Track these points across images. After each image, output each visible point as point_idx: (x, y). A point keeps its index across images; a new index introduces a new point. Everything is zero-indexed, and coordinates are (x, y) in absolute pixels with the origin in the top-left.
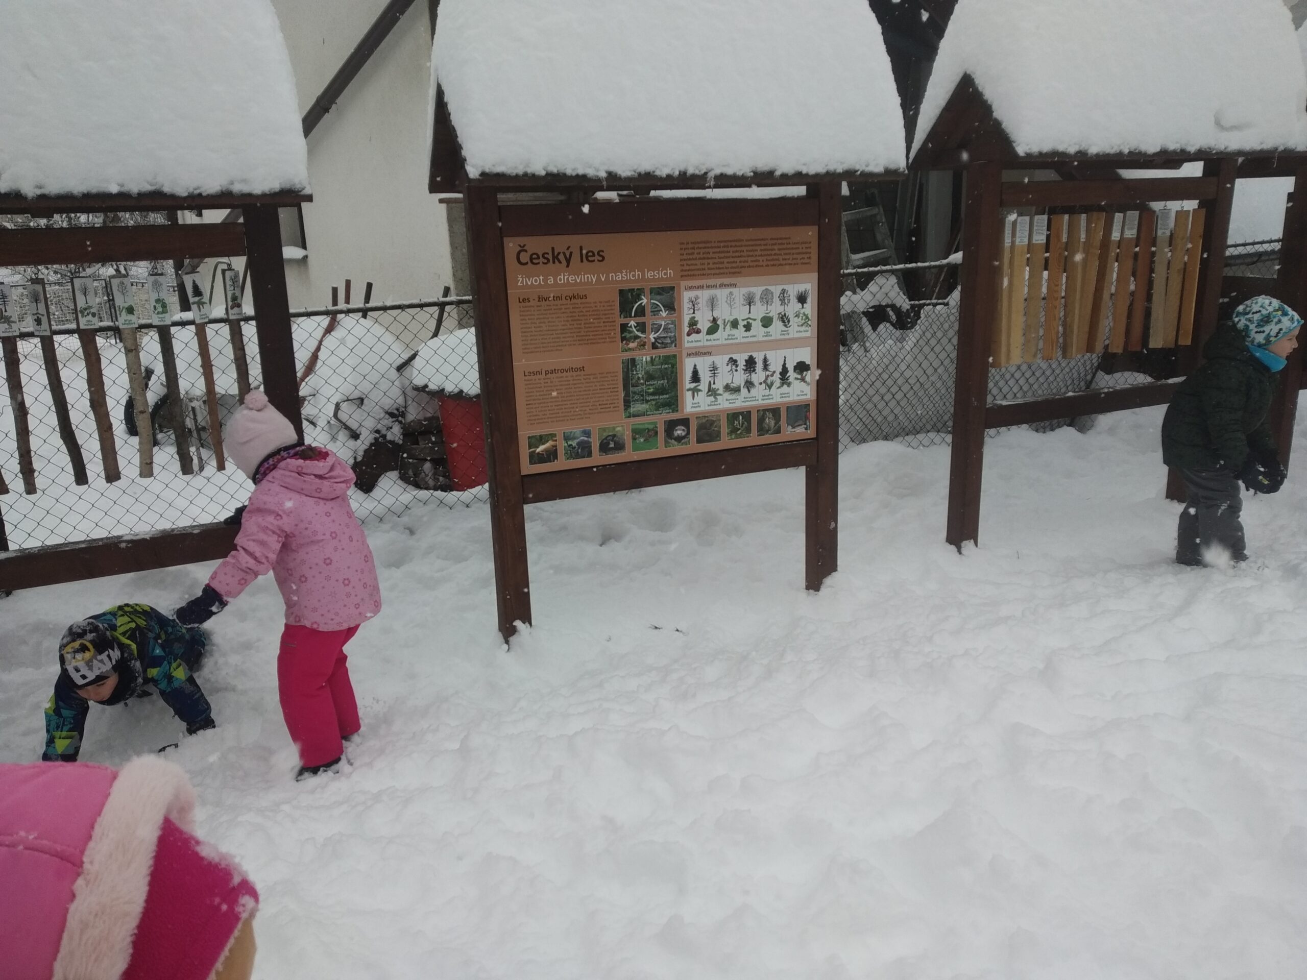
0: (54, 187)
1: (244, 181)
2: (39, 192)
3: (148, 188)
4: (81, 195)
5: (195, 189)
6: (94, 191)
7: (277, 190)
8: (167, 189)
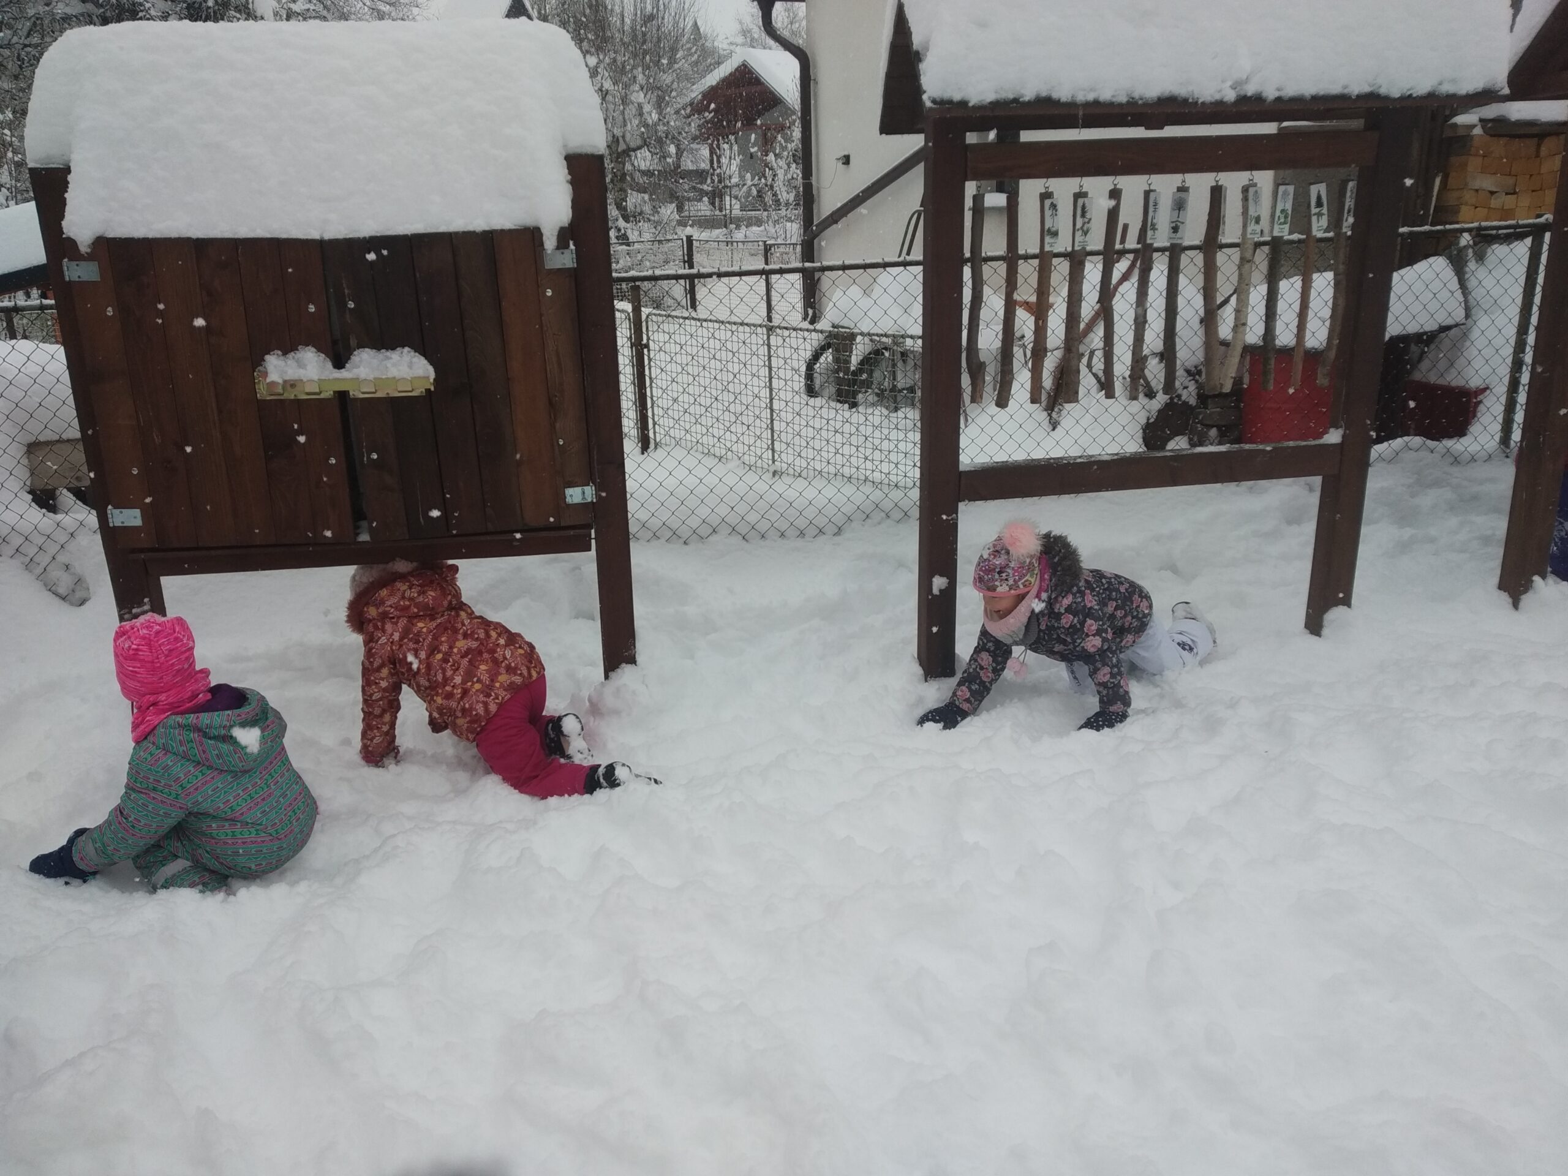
0: (1291, 90)
1: (1453, 81)
2: (1277, 94)
3: (1366, 89)
4: (1310, 97)
5: (1409, 90)
6: (1322, 93)
7: (1480, 90)
8: (1383, 91)
